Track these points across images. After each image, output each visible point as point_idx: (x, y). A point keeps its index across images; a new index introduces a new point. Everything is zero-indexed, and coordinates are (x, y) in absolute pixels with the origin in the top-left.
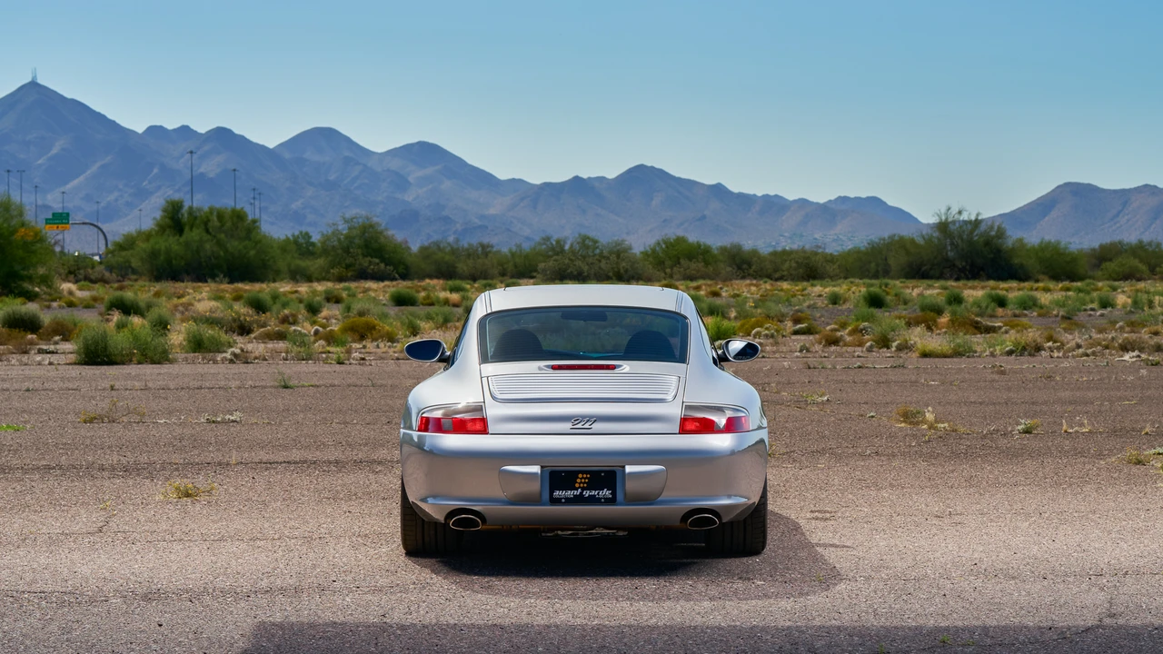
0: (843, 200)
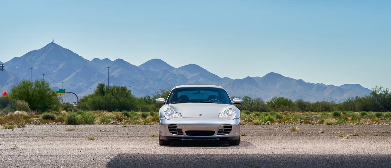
0: (346, 85)
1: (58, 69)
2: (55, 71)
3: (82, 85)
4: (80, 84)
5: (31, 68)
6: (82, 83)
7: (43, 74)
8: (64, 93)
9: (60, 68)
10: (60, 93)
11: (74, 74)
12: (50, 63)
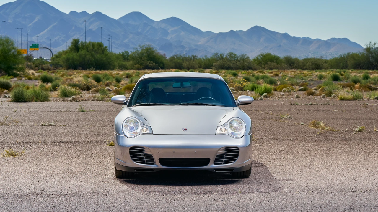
0: (334, 39)
1: (33, 22)
2: (30, 25)
3: (58, 39)
4: (57, 38)
5: (4, 22)
6: (58, 37)
7: (17, 28)
8: (38, 48)
9: (35, 21)
10: (33, 48)
11: (50, 27)
12: (25, 16)
